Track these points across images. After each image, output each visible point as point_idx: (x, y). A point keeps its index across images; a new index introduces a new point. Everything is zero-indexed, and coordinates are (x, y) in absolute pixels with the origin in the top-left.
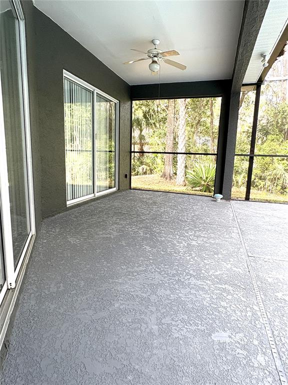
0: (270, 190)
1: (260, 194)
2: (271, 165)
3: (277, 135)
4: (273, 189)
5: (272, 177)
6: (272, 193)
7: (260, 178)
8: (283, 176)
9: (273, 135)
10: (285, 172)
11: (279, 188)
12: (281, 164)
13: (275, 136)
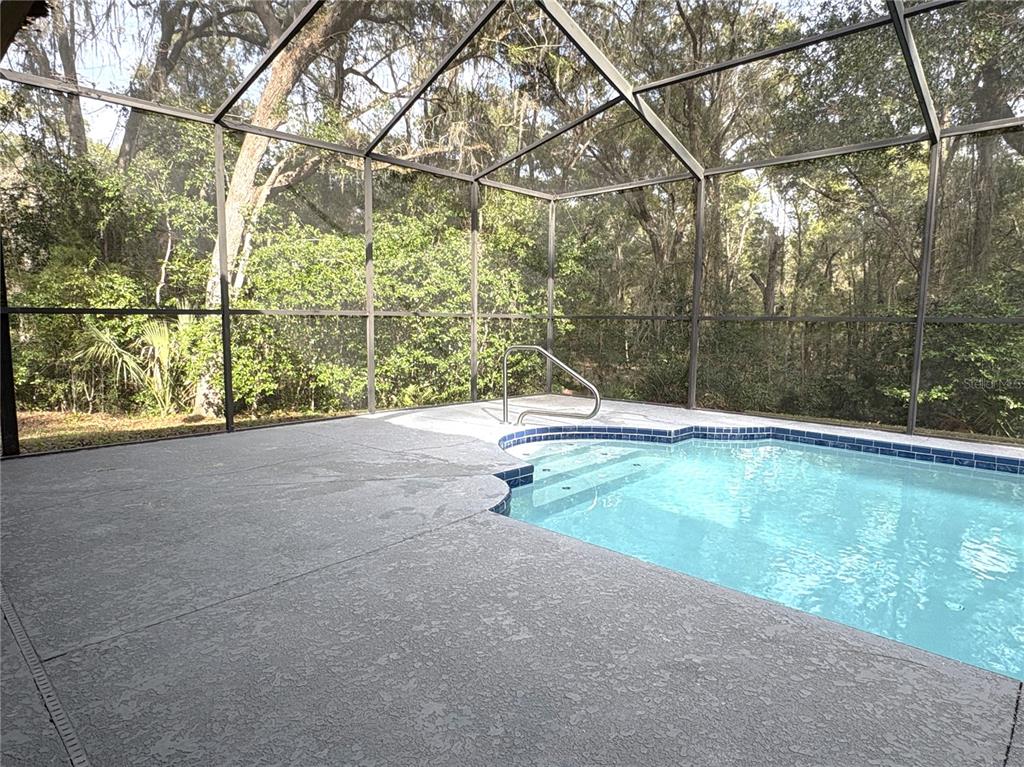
0: (87, 404)
1: (59, 421)
2: (76, 332)
3: (79, 247)
4: (97, 401)
5: (85, 367)
6: (95, 411)
7: (51, 373)
8: (120, 361)
9: (65, 244)
10: (121, 350)
11: (114, 394)
12: (107, 330)
13: (74, 249)
